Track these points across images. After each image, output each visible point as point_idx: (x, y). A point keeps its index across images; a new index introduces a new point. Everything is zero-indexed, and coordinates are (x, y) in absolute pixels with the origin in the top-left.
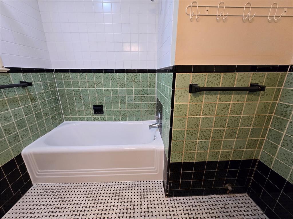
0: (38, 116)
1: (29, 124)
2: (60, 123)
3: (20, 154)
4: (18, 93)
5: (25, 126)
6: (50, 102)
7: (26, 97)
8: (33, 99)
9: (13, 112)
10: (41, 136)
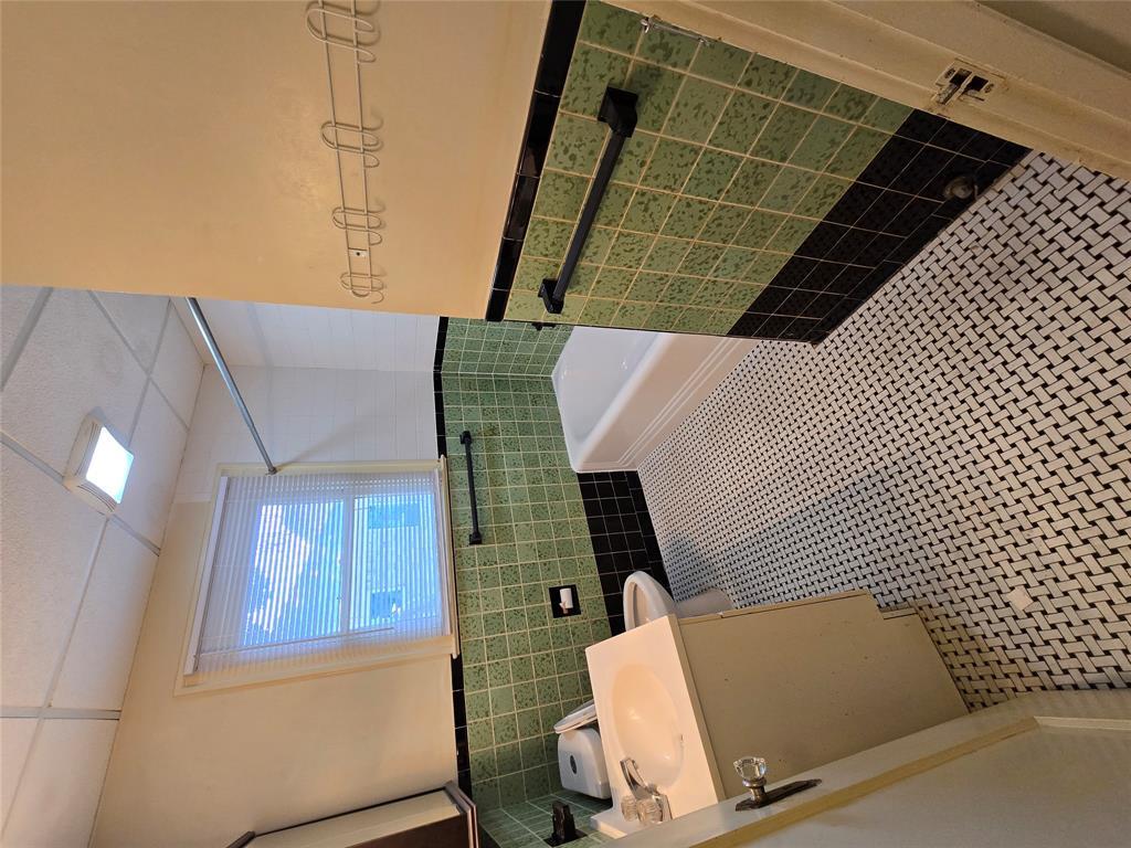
0: (526, 429)
1: (535, 449)
2: (552, 390)
3: (579, 475)
4: (479, 452)
5: (537, 456)
6: (503, 400)
7: (488, 441)
8: (493, 430)
9: (510, 466)
10: (563, 435)
